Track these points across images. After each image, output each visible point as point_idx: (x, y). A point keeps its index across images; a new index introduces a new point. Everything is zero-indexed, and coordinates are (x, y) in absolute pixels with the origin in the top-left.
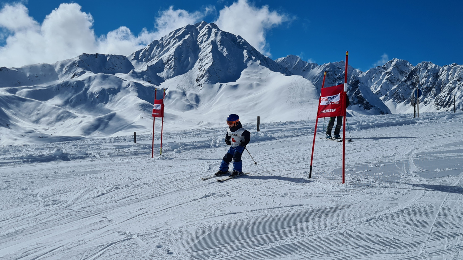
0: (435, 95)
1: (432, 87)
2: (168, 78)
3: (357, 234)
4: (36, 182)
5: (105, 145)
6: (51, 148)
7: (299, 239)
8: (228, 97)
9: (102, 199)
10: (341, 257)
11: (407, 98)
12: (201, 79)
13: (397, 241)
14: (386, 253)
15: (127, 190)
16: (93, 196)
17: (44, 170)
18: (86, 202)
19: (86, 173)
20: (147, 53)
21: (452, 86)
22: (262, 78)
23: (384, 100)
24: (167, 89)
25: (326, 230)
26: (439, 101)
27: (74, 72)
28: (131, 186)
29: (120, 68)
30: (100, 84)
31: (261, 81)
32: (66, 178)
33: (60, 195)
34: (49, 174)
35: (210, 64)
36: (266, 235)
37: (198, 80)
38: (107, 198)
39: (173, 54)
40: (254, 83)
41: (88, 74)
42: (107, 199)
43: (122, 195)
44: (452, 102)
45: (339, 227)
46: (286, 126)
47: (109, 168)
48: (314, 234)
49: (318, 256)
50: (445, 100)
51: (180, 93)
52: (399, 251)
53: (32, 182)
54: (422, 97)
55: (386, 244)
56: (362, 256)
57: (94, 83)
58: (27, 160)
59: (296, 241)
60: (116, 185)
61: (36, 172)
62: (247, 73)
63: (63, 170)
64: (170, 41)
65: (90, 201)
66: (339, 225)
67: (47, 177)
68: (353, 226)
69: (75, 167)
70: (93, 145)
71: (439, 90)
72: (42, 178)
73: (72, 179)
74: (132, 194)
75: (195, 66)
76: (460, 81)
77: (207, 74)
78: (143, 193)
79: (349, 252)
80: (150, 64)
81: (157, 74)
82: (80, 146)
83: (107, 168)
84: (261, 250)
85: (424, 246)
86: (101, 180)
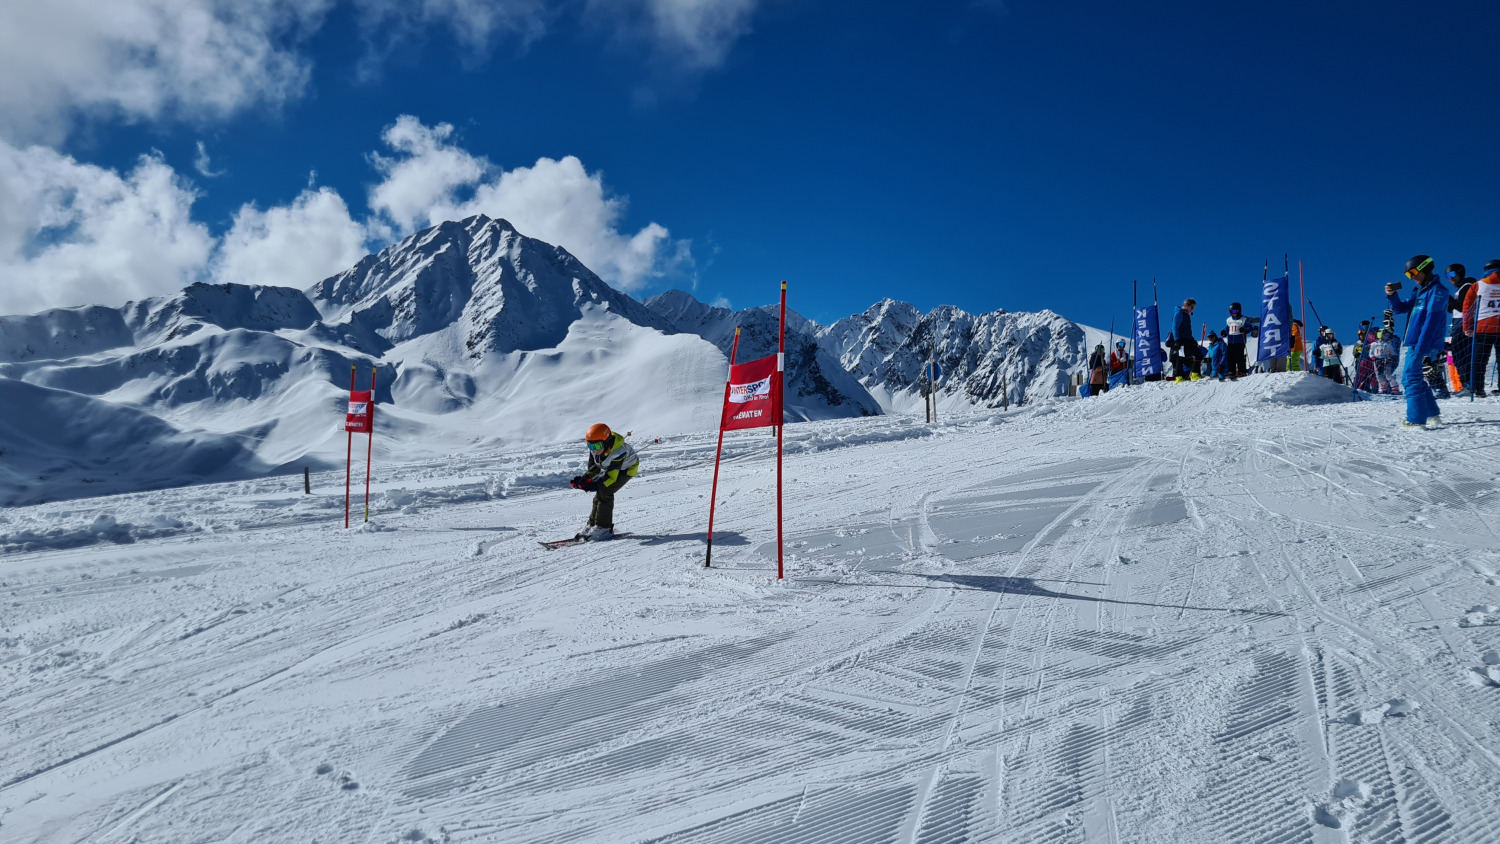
0: (967, 374)
1: (961, 358)
2: (401, 339)
3: (809, 705)
4: (27, 606)
5: (231, 500)
6: (89, 511)
7: (676, 727)
8: (540, 382)
9: (195, 645)
10: (773, 766)
11: (912, 381)
12: (478, 342)
13: (897, 716)
14: (872, 750)
15: (264, 617)
16: (171, 638)
17: (56, 570)
18: (149, 653)
19: (166, 575)
20: (351, 283)
21: (998, 355)
22: (615, 339)
23: (868, 384)
24: (398, 364)
25: (738, 699)
26: (974, 385)
27: (172, 325)
28: (277, 606)
29: (286, 317)
30: (238, 353)
31: (612, 345)
32: (111, 591)
33: (81, 638)
34: (68, 582)
35: (498, 309)
36: (597, 719)
37: (470, 344)
38: (207, 642)
39: (413, 286)
40: (597, 349)
41: (209, 330)
42: (210, 643)
43: (249, 631)
44: (999, 387)
45: (768, 688)
46: (662, 446)
47: (231, 558)
48: (710, 709)
49: (717, 769)
50: (986, 383)
51: (429, 372)
52: (902, 741)
53: (16, 605)
54: (941, 377)
55: (872, 725)
56: (819, 762)
57: (222, 352)
58: (16, 545)
59: (668, 730)
60: (239, 606)
61: (33, 577)
62: (581, 330)
63: (109, 568)
64: (405, 257)
65: (161, 651)
66: (768, 684)
67: (58, 590)
68: (799, 684)
69: (141, 559)
70: (201, 500)
71: (974, 364)
72: (46, 592)
73: (127, 592)
74: (276, 627)
75: (464, 312)
76: (1013, 345)
77: (492, 332)
78: (306, 623)
79: (792, 752)
80: (358, 307)
81: (377, 331)
82: (166, 503)
83: (225, 560)
84: (584, 760)
85: (955, 725)
86: (202, 593)
